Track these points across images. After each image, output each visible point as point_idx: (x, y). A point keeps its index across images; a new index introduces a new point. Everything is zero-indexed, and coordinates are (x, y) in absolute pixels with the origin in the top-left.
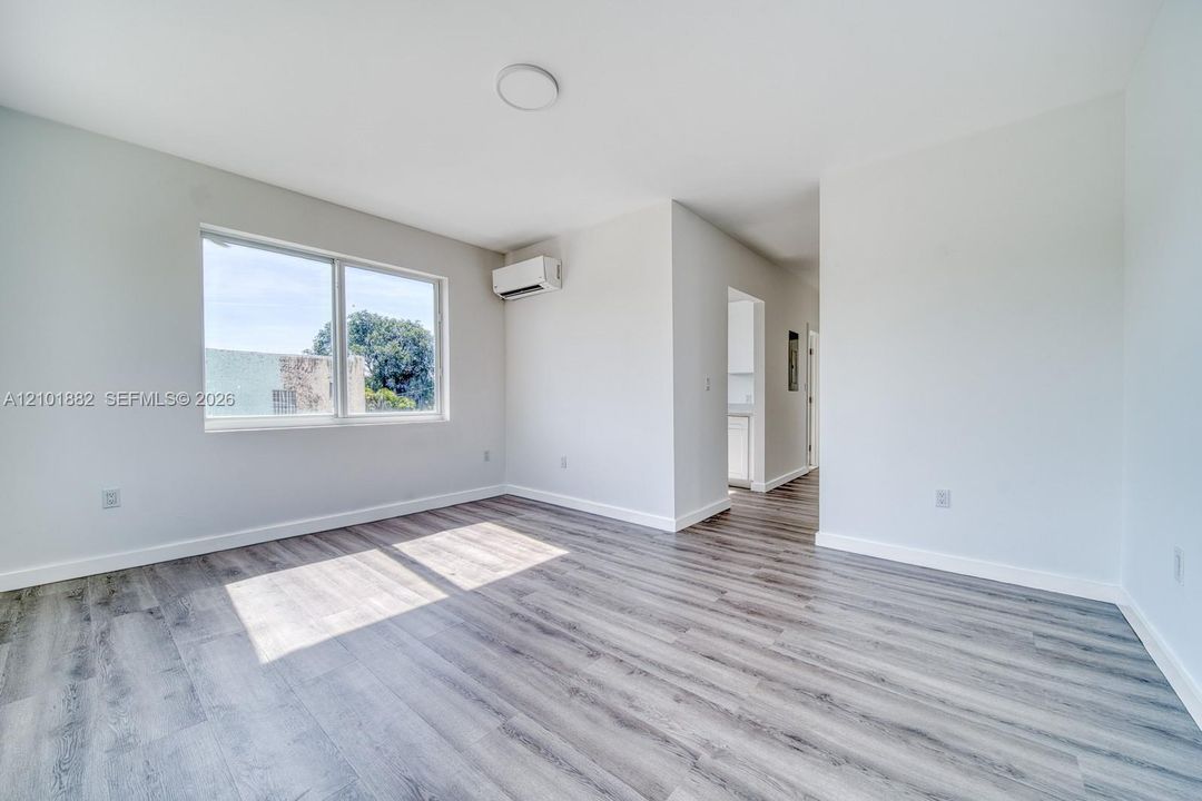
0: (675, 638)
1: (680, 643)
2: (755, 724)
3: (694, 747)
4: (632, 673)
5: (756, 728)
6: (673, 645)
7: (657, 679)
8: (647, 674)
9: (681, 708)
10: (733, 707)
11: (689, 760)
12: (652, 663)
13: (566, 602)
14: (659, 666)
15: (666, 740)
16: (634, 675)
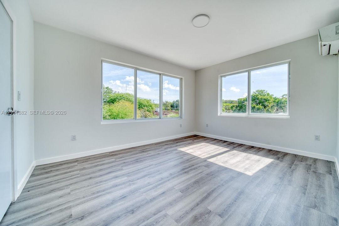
2: (133, 192)
5: (132, 192)
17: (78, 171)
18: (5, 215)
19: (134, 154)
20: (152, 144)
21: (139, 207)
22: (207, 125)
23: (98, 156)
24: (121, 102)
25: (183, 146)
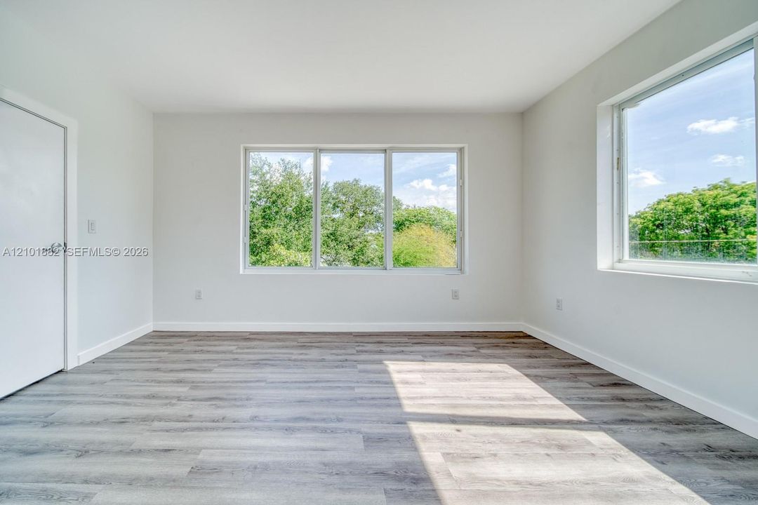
0: (200, 457)
1: (195, 453)
3: (179, 402)
4: (223, 419)
6: (200, 449)
7: (206, 421)
8: (214, 421)
9: (187, 413)
10: (156, 424)
11: (182, 398)
12: (213, 429)
13: (323, 450)
14: (207, 429)
15: (193, 400)
16: (221, 418)
17: (167, 353)
18: (37, 382)
19: (278, 347)
20: (350, 334)
21: (100, 452)
22: (558, 301)
23: (230, 334)
24: (415, 227)
25: (420, 357)
